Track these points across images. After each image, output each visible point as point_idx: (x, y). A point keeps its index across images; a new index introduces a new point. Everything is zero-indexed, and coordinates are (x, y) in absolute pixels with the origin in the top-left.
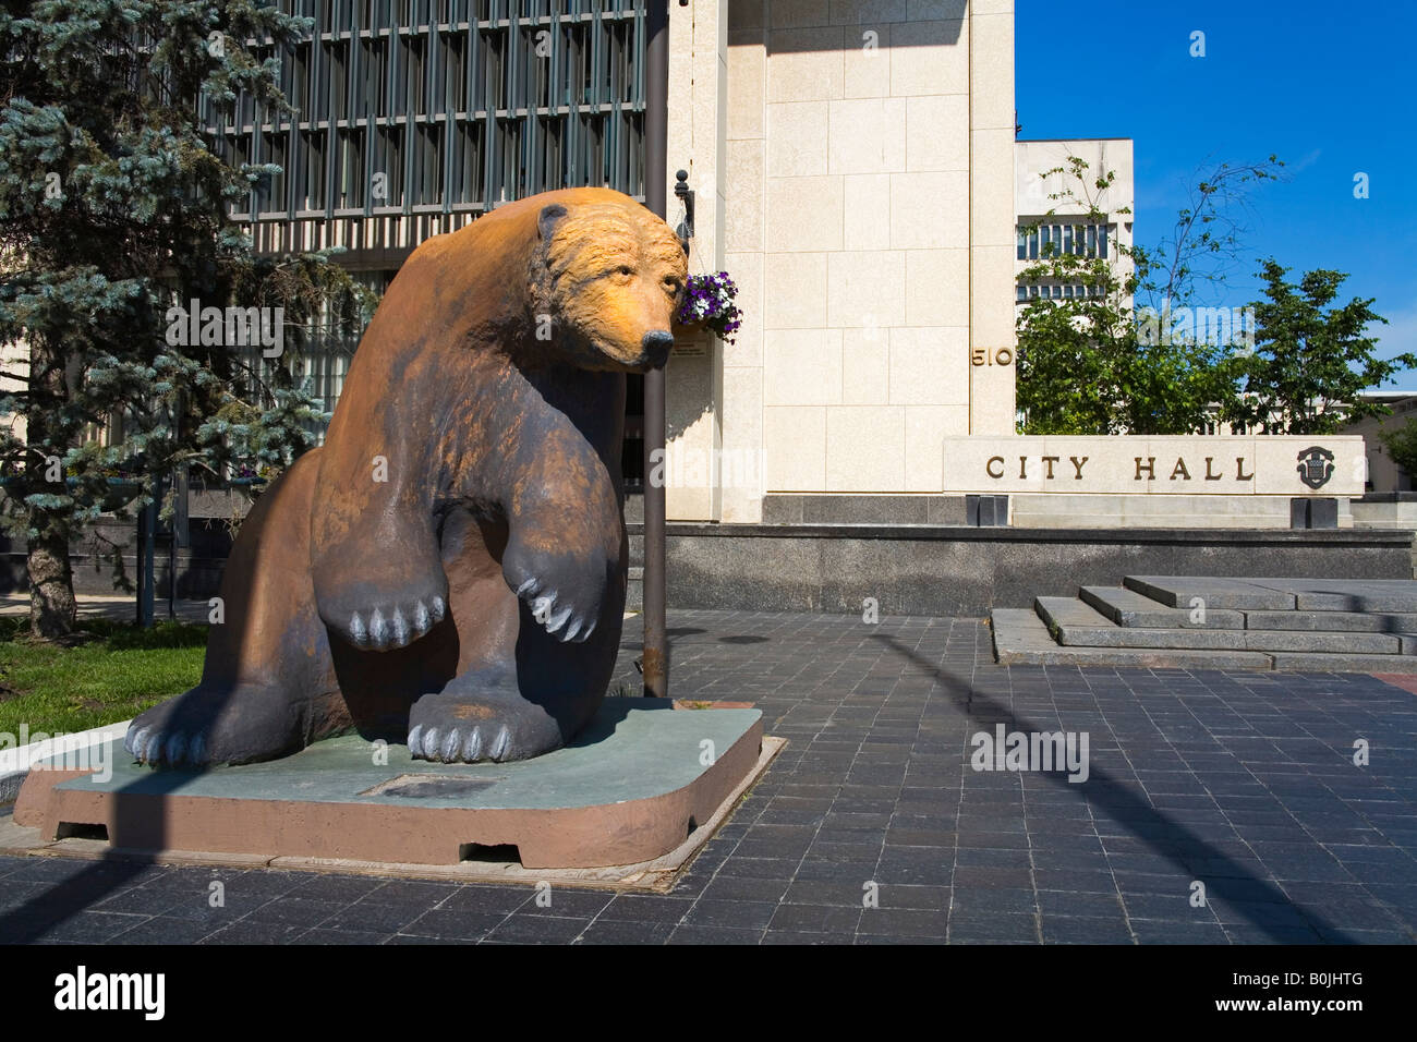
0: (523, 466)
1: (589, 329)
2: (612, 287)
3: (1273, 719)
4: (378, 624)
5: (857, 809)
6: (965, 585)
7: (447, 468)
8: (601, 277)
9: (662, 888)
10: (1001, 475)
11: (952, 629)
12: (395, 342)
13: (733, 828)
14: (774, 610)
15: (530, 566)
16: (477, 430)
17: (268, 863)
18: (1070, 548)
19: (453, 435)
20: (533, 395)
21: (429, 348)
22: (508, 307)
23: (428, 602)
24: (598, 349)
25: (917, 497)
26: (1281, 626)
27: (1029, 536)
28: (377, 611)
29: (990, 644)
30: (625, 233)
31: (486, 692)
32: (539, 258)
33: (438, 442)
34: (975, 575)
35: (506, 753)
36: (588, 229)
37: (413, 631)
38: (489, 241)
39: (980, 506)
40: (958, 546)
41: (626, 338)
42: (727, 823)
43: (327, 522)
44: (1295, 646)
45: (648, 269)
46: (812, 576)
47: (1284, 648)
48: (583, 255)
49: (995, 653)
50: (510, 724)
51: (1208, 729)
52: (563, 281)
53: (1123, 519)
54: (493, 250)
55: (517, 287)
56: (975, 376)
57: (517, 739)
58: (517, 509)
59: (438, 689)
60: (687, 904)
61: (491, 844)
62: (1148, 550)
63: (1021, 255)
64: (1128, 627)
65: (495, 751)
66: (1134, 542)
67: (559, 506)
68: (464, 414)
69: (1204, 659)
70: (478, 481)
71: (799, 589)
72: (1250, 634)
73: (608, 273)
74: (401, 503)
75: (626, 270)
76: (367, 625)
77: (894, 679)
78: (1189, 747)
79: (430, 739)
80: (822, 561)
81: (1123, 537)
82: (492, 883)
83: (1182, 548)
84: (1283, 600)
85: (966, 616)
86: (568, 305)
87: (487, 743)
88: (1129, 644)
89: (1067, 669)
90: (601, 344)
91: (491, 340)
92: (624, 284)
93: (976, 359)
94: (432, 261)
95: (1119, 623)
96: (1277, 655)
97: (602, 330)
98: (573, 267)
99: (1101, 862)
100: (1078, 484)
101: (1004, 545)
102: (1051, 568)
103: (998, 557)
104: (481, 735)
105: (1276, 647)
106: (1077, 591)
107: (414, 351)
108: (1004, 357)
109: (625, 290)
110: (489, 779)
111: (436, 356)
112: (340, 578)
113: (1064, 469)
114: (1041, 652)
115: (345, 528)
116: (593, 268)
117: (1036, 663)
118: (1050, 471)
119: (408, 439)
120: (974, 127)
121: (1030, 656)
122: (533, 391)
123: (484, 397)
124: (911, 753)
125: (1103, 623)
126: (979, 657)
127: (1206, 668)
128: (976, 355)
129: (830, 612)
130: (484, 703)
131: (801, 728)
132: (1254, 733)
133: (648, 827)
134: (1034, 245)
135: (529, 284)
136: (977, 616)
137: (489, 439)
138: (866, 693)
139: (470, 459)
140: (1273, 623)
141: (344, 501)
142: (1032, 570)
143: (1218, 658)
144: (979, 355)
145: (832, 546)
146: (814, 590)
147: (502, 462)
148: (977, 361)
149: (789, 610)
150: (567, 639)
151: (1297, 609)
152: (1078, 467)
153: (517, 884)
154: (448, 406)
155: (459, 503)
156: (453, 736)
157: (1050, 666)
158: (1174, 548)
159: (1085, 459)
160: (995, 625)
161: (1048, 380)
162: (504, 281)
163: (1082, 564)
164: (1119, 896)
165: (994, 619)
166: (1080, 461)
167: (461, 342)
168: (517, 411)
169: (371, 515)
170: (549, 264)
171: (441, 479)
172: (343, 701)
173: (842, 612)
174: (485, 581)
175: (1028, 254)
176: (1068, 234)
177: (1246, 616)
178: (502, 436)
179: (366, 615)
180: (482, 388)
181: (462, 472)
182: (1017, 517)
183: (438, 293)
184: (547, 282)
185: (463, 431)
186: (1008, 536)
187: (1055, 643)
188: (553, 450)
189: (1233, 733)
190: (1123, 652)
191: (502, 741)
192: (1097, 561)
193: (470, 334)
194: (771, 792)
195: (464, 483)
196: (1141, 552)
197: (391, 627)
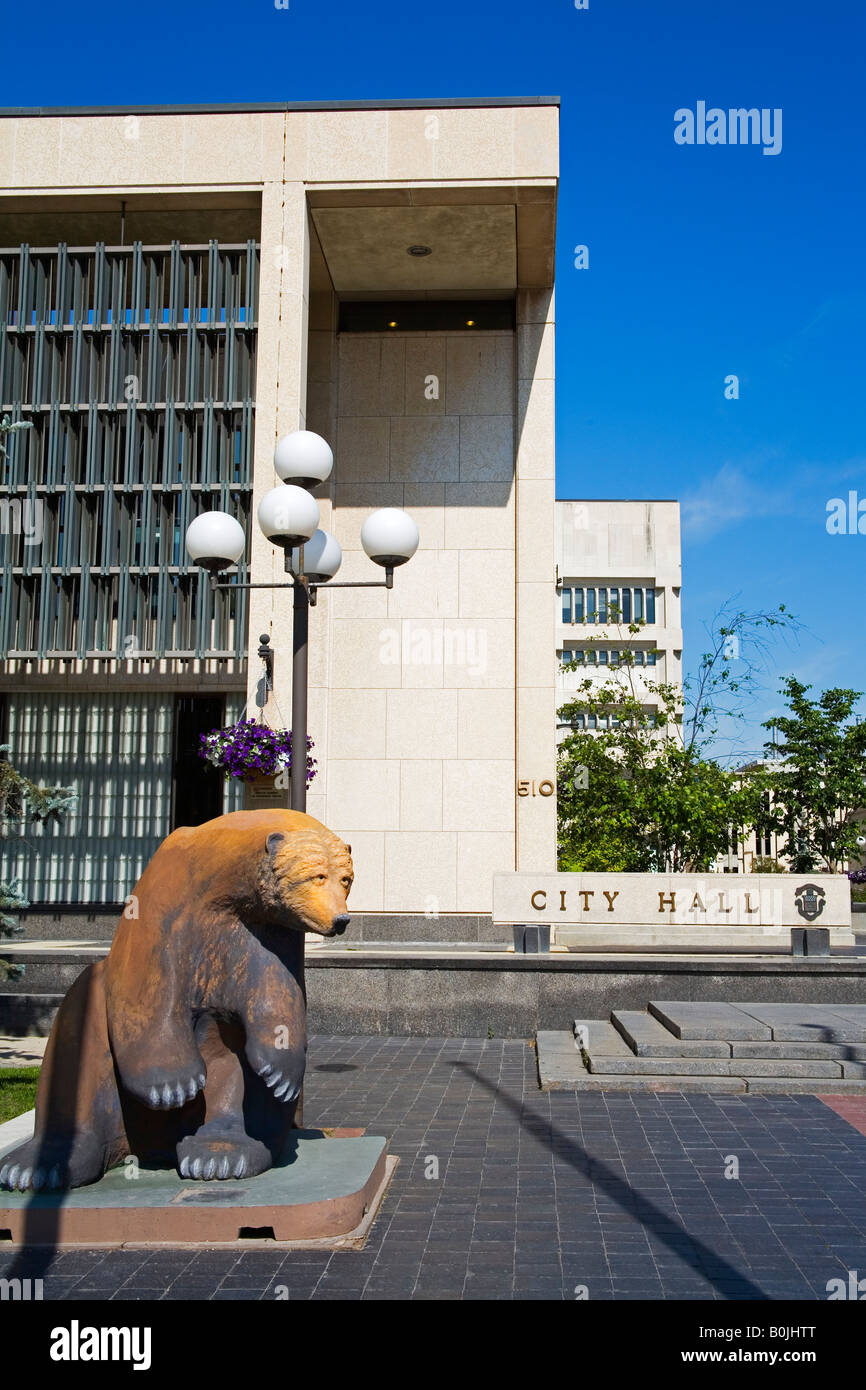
0: (252, 990)
1: (299, 911)
2: (314, 887)
3: (729, 1135)
4: (168, 1094)
5: (454, 1202)
6: (512, 1010)
7: (200, 990)
8: (307, 880)
9: (358, 1247)
10: (543, 908)
11: (503, 1053)
12: (163, 905)
13: (383, 1217)
14: (346, 1034)
15: (266, 1056)
16: (218, 964)
17: (122, 1246)
18: (602, 977)
19: (203, 967)
20: (254, 942)
21: (187, 910)
22: (242, 889)
23: (196, 1078)
24: (305, 923)
25: (468, 917)
26: (758, 1056)
27: (567, 967)
28: (167, 1086)
29: (535, 1070)
30: (320, 852)
31: (224, 1133)
32: (267, 865)
33: (195, 973)
34: (521, 1001)
35: (244, 1172)
36: (299, 850)
37: (188, 1096)
38: (227, 843)
39: (526, 936)
40: (507, 975)
41: (322, 918)
42: (379, 1213)
43: (124, 1026)
44: (766, 1075)
45: (333, 873)
46: (381, 1005)
47: (758, 1074)
48: (296, 868)
49: (539, 1081)
50: (245, 1153)
51: (682, 1143)
52: (283, 881)
53: (654, 937)
54: (230, 851)
55: (250, 879)
56: (520, 806)
57: (250, 1164)
58: (251, 1018)
59: (192, 1132)
60: (375, 1255)
61: (257, 1227)
62: (668, 979)
63: (567, 618)
64: (643, 1056)
65: (237, 1172)
66: (656, 972)
67: (277, 1016)
68: (210, 953)
69: (696, 1084)
70: (220, 997)
71: (369, 1015)
72: (734, 1062)
73: (311, 878)
74: (174, 1014)
75: (321, 877)
76: (161, 1095)
77: (464, 1105)
78: (666, 1157)
79: (197, 1166)
80: (389, 989)
81: (647, 968)
82: (262, 1249)
83: (696, 977)
84: (761, 1032)
85: (514, 1037)
86: (288, 895)
87: (232, 1167)
88: (642, 1072)
89: (593, 1094)
90: (306, 920)
91: (227, 906)
92: (320, 885)
93: (521, 790)
94: (185, 851)
95: (636, 1053)
96: (750, 1080)
97: (308, 912)
98: (290, 873)
99: (597, 1227)
100: (611, 916)
101: (547, 975)
102: (587, 995)
103: (542, 986)
104: (229, 1162)
105: (752, 1074)
106: (608, 1015)
107: (178, 912)
108: (546, 789)
109: (321, 888)
110: (240, 1189)
111: (191, 916)
112: (140, 1065)
113: (598, 902)
114: (574, 1080)
115: (139, 1031)
116: (303, 875)
117: (570, 1089)
118: (586, 904)
119: (176, 972)
120: (520, 580)
121: (566, 1083)
122: (253, 938)
123: (221, 942)
124: (484, 1165)
125: (623, 1053)
126: (527, 1083)
127: (698, 1092)
128: (521, 787)
129: (396, 1035)
130: (225, 1141)
131: (405, 1148)
132: (712, 1146)
133: (344, 1213)
134: (580, 608)
135: (259, 880)
136: (524, 1037)
137: (226, 970)
138: (444, 1119)
139: (214, 982)
140: (751, 1053)
141: (135, 1012)
142: (570, 996)
143: (706, 1084)
144: (524, 786)
145: (398, 976)
146: (381, 1015)
147: (236, 985)
148: (522, 792)
149: (360, 1033)
150: (286, 1100)
151: (773, 1039)
152: (610, 900)
153: (276, 1249)
154: (200, 948)
155: (205, 1011)
156: (212, 1163)
157: (581, 1092)
158: (689, 977)
159: (616, 894)
160: (540, 1052)
161: (586, 806)
162: (240, 873)
163: (613, 992)
164: (604, 1244)
165: (539, 1043)
166: (612, 895)
167: (207, 907)
168: (244, 952)
169: (155, 1022)
170: (274, 870)
171: (196, 997)
172: (127, 1142)
173: (406, 1035)
174: (220, 1059)
175: (574, 617)
176: (614, 597)
177: (731, 1047)
178: (235, 968)
179: (160, 1088)
180: (220, 936)
181: (209, 991)
182: (560, 936)
183: (191, 874)
184: (272, 880)
185: (209, 965)
186: (549, 967)
187: (586, 1070)
188: (270, 979)
189: (698, 1146)
190: (636, 1079)
191: (242, 1165)
192: (626, 988)
193: (214, 902)
194: (399, 1193)
195: (210, 998)
196: (662, 980)
197: (175, 1095)
